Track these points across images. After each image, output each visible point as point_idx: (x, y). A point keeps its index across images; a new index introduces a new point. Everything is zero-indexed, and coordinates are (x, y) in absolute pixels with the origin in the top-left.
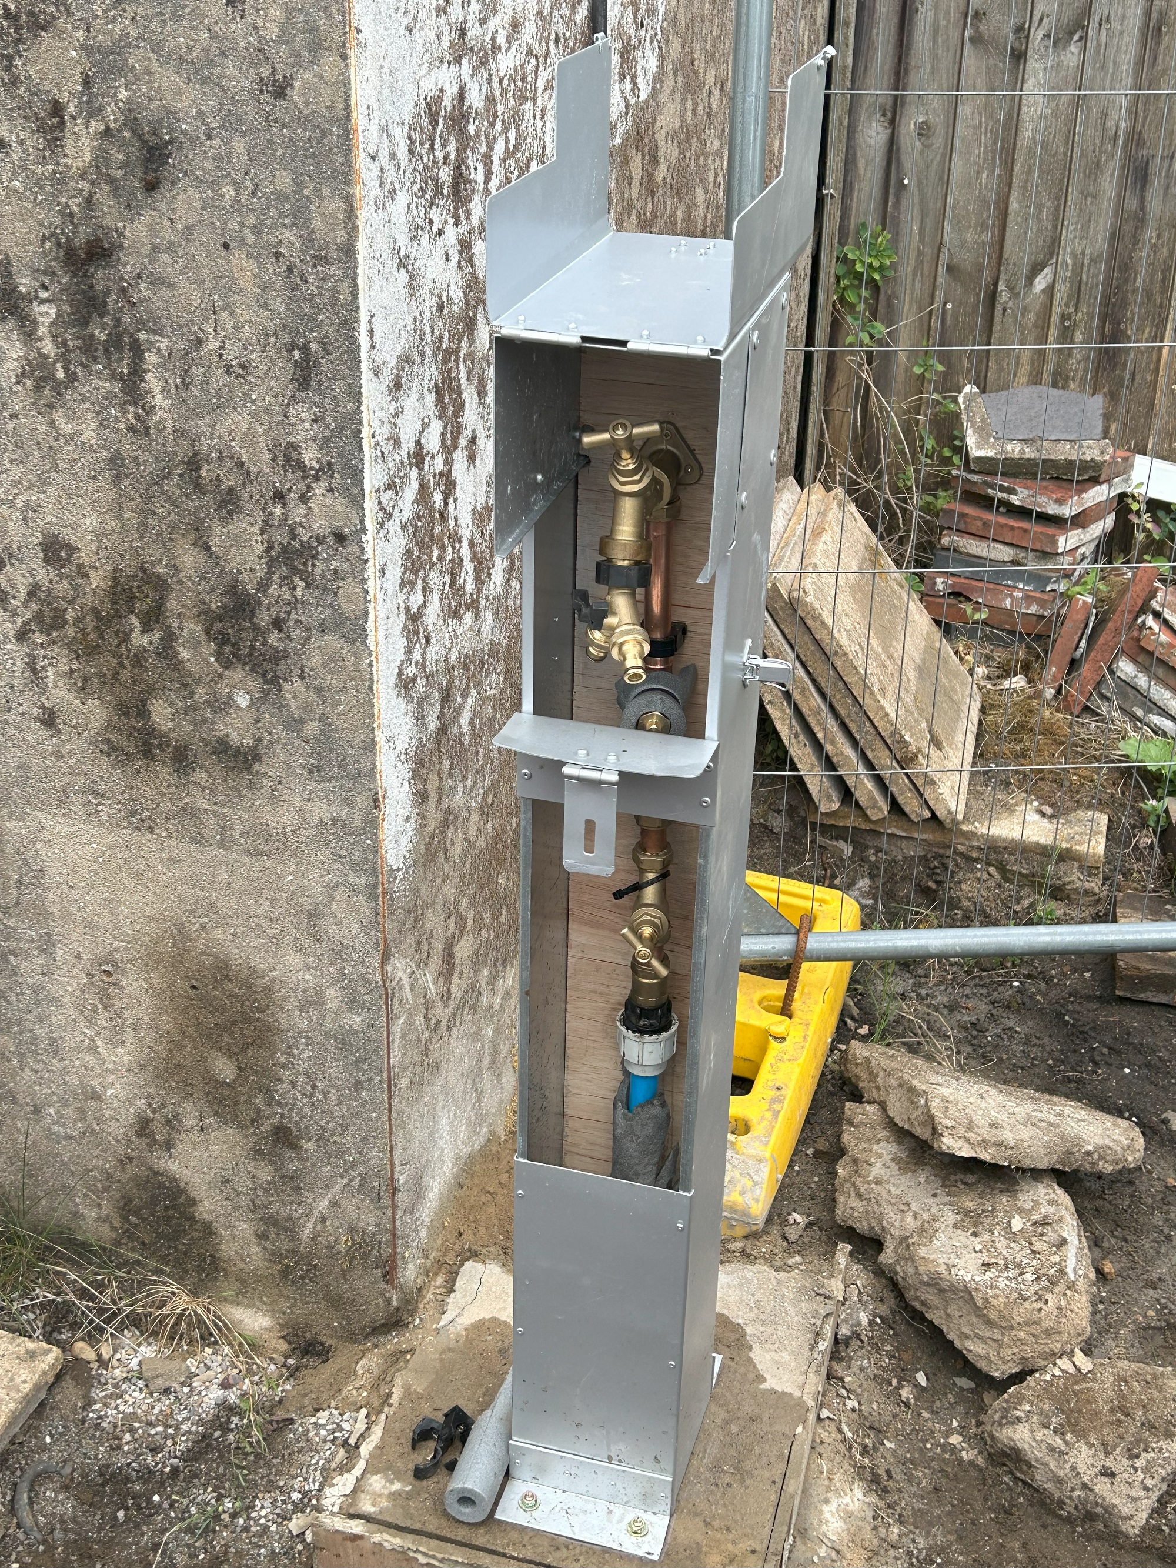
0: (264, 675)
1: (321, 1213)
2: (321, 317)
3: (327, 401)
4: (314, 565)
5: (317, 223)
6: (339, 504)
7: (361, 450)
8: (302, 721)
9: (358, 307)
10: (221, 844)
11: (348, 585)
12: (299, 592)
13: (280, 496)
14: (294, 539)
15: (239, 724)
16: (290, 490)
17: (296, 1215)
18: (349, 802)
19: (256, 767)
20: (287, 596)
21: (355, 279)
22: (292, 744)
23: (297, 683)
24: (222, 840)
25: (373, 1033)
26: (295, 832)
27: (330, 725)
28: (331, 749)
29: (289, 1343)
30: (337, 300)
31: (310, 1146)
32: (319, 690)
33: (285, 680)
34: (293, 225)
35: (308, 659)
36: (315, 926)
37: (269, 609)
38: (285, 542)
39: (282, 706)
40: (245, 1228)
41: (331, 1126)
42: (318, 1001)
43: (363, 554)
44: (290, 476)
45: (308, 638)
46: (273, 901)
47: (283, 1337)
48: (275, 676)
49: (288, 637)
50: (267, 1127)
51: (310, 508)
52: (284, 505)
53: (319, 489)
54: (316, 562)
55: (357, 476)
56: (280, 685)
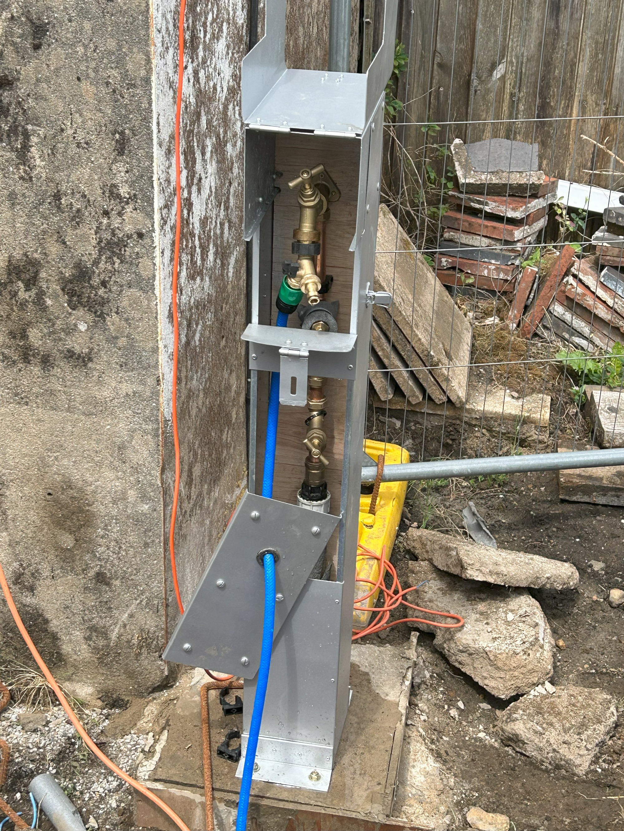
0: (95, 313)
1: (123, 622)
2: (131, 116)
3: (134, 161)
4: (125, 251)
5: (130, 66)
6: (139, 216)
7: (153, 187)
8: (117, 338)
9: (152, 111)
10: (68, 410)
11: (144, 261)
12: (116, 266)
13: (106, 213)
14: (114, 236)
15: (80, 341)
16: (112, 210)
17: (108, 624)
18: (143, 382)
19: (90, 365)
20: (110, 268)
21: (150, 96)
22: (110, 351)
23: (114, 316)
24: (69, 407)
25: (155, 514)
26: (111, 401)
27: (133, 339)
28: (133, 353)
29: (103, 702)
30: (141, 107)
31: (117, 583)
32: (127, 320)
33: (108, 315)
34: (116, 67)
35: (121, 302)
36: (122, 454)
37: (99, 276)
38: (109, 238)
39: (106, 329)
40: (78, 634)
41: (130, 570)
42: (124, 497)
43: (153, 243)
44: (112, 202)
45: (121, 291)
46: (98, 442)
47: (99, 698)
48: (102, 313)
49: (110, 291)
50: (92, 573)
51: (123, 219)
52: (109, 218)
53: (129, 209)
54: (127, 249)
55: (150, 201)
56: (105, 318)
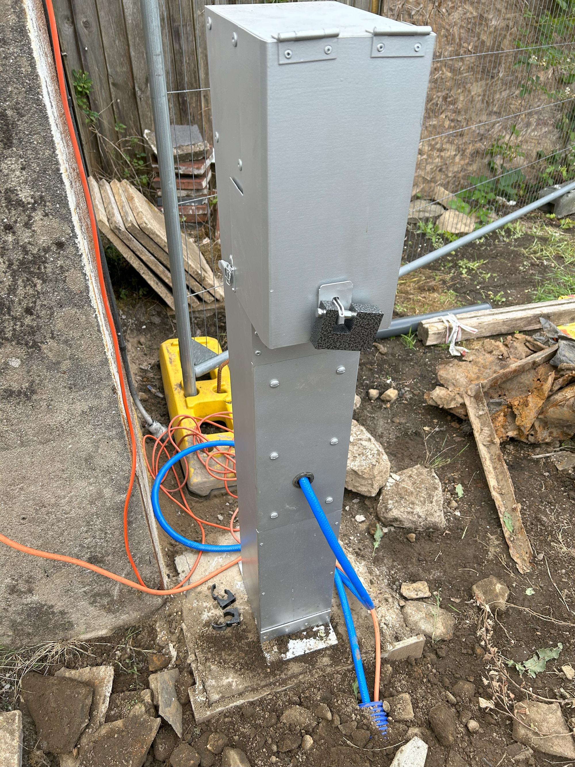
0: (26, 345)
3: (29, 152)
4: (45, 268)
6: (55, 223)
7: (62, 182)
8: (59, 363)
11: (72, 274)
12: (39, 287)
13: (9, 228)
14: (27, 254)
15: (16, 377)
16: (16, 222)
19: (34, 397)
20: (31, 291)
22: (55, 377)
23: (51, 342)
27: (77, 359)
28: (81, 372)
31: (110, 557)
32: (66, 342)
33: (42, 343)
35: (54, 326)
36: (90, 464)
37: (20, 304)
38: (21, 258)
39: (43, 358)
40: (84, 603)
41: (119, 545)
42: (100, 495)
43: (78, 251)
44: (13, 212)
45: (52, 314)
46: (62, 462)
48: (35, 343)
49: (38, 317)
51: (34, 231)
52: (14, 233)
53: (38, 216)
54: (46, 265)
55: (63, 201)
56: (39, 347)
